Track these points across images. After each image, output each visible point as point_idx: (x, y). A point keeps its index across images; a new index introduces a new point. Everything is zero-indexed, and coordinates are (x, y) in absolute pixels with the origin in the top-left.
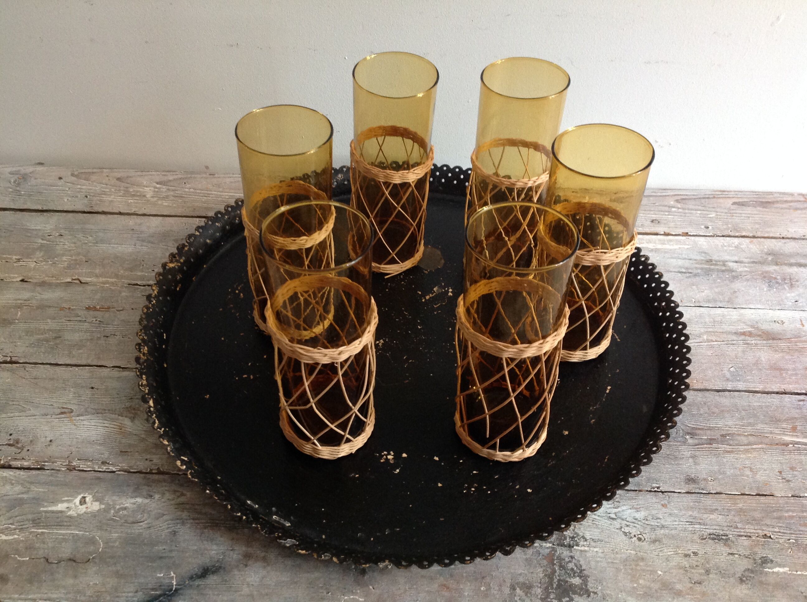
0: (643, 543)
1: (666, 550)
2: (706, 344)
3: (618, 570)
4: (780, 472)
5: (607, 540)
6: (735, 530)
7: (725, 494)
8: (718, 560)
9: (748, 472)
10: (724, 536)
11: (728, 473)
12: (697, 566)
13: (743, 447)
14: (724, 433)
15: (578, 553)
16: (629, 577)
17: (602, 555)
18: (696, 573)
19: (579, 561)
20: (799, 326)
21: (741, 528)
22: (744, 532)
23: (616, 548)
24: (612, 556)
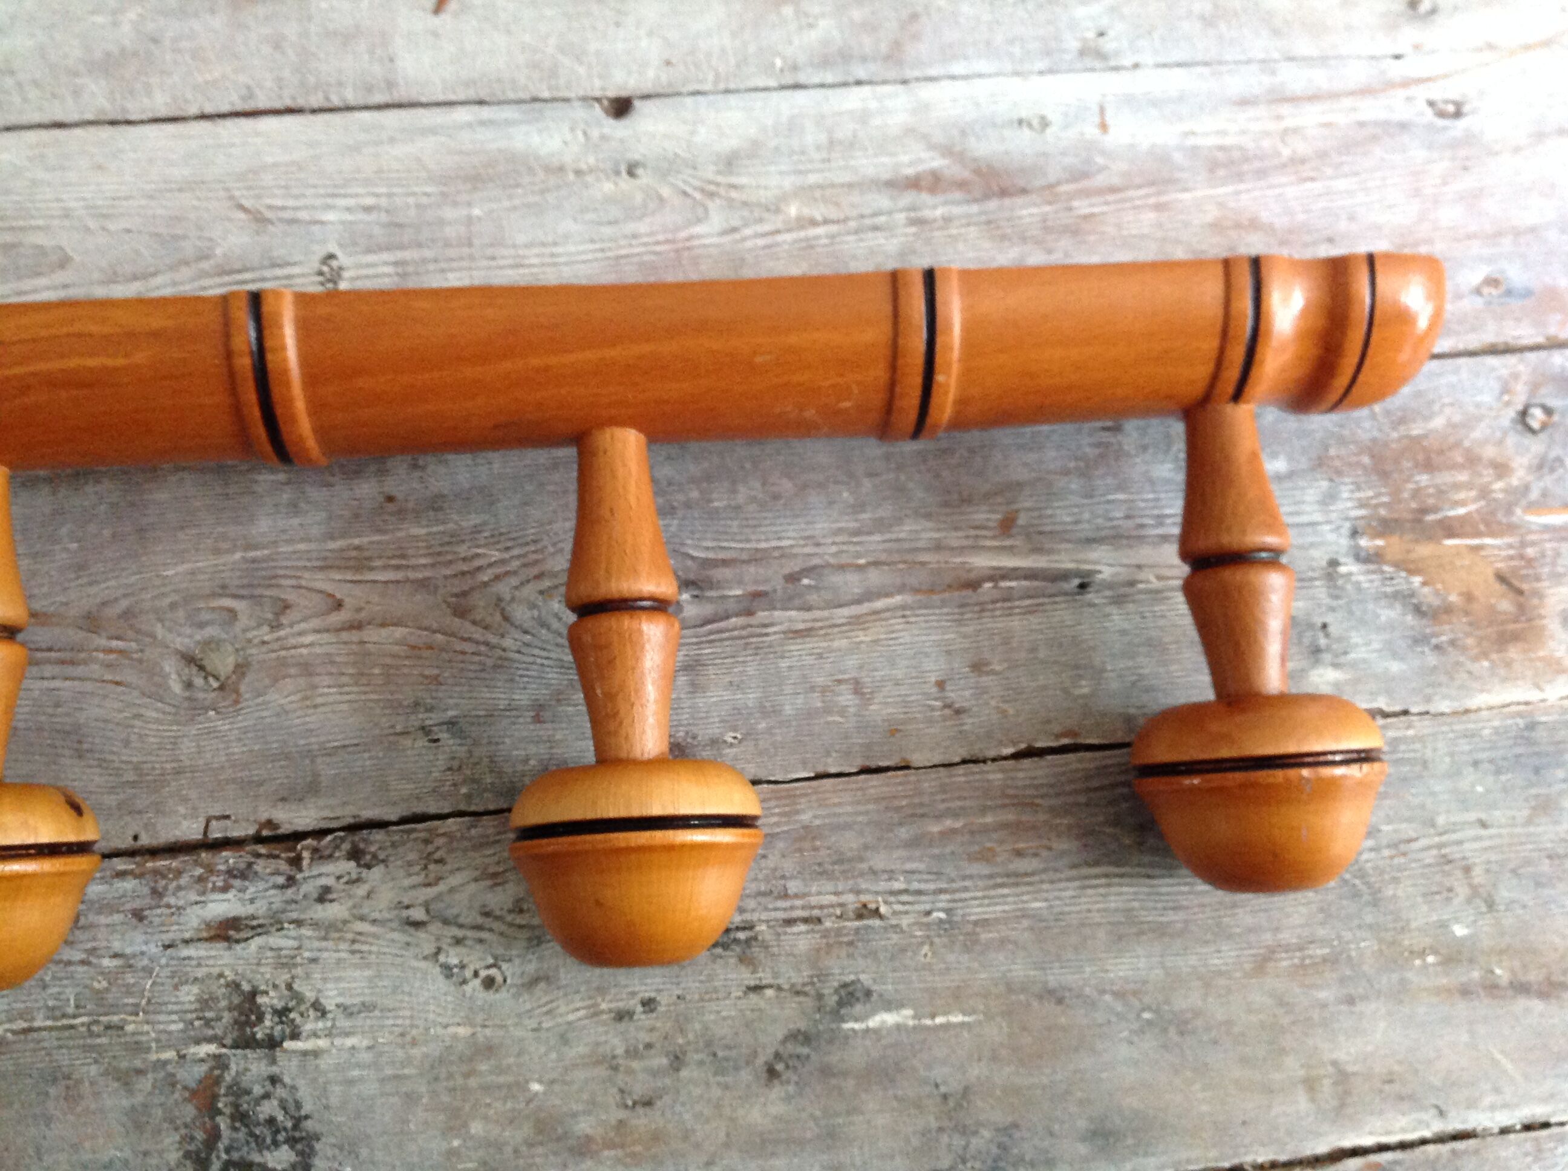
0: (498, 996)
1: (563, 1009)
2: (788, 237)
3: (411, 1099)
4: (941, 685)
5: (389, 1002)
6: (781, 904)
7: (769, 782)
8: (712, 1017)
9: (846, 698)
10: (744, 929)
11: (788, 710)
12: (649, 1046)
13: (846, 612)
14: (794, 566)
15: (295, 1062)
16: (442, 1117)
17: (366, 1057)
18: (646, 1070)
19: (294, 1088)
20: (1091, 131)
21: (796, 896)
22: (803, 908)
23: (412, 1026)
24: (400, 1053)
